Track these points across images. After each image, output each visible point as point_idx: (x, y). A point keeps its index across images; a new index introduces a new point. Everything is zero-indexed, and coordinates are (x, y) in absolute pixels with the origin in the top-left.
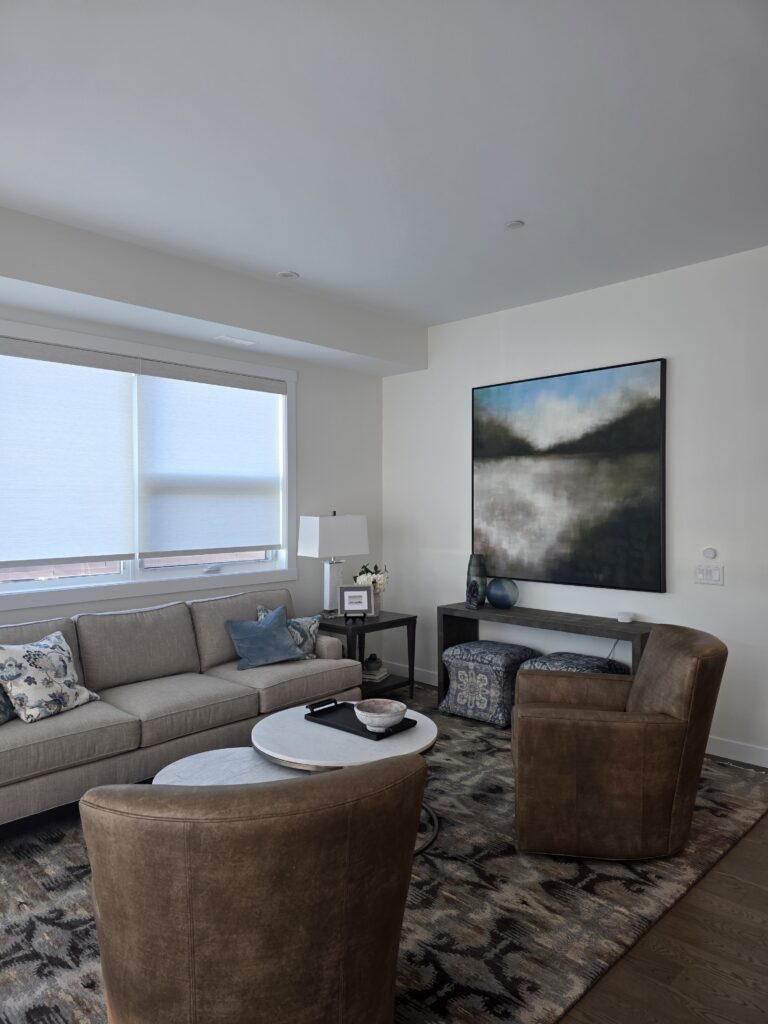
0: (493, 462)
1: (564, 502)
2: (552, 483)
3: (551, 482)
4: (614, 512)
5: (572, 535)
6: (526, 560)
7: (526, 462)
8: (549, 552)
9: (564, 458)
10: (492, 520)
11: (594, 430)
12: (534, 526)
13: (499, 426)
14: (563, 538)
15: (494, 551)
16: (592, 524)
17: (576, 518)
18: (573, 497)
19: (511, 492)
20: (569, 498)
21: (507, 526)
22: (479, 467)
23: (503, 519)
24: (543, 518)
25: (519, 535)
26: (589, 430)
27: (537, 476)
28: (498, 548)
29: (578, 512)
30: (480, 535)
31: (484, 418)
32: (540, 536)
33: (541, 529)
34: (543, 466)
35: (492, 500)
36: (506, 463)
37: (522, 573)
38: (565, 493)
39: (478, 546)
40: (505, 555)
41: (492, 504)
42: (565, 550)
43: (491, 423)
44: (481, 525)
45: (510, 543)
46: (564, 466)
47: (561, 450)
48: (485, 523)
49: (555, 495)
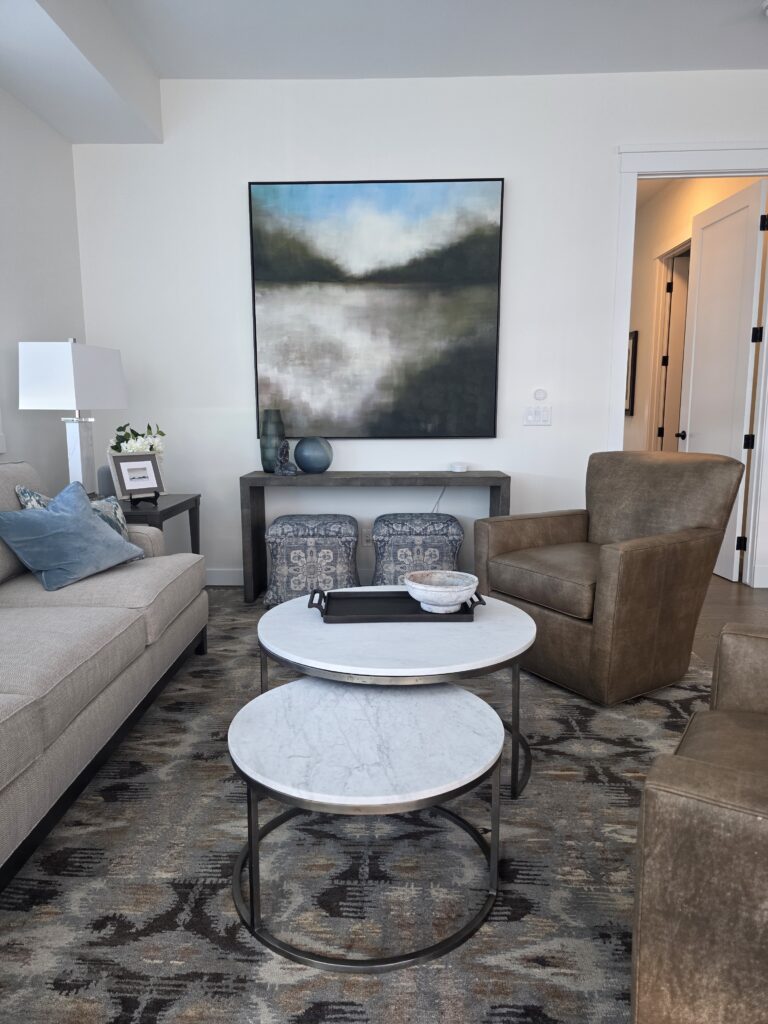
0: (285, 289)
1: (386, 342)
2: (371, 318)
3: (367, 317)
4: (446, 354)
5: (396, 381)
6: (335, 414)
7: (334, 291)
8: (365, 403)
9: (386, 288)
10: (286, 364)
11: (424, 255)
12: (347, 372)
13: (294, 239)
14: (384, 386)
15: (289, 405)
16: (420, 368)
17: (400, 360)
18: (397, 336)
19: (314, 329)
20: (392, 338)
21: (308, 373)
22: (263, 294)
23: (303, 364)
24: (357, 361)
25: (325, 384)
26: (418, 256)
27: (350, 309)
28: (294, 401)
29: (402, 353)
30: (267, 385)
31: (270, 227)
32: (352, 384)
33: (355, 376)
34: (359, 297)
35: (285, 339)
36: (305, 291)
37: (330, 430)
38: (387, 332)
39: (265, 399)
40: (305, 408)
41: (286, 345)
42: (387, 399)
43: (280, 235)
44: (268, 371)
45: (312, 394)
46: (386, 297)
47: (381, 278)
48: (276, 369)
49: (374, 333)
